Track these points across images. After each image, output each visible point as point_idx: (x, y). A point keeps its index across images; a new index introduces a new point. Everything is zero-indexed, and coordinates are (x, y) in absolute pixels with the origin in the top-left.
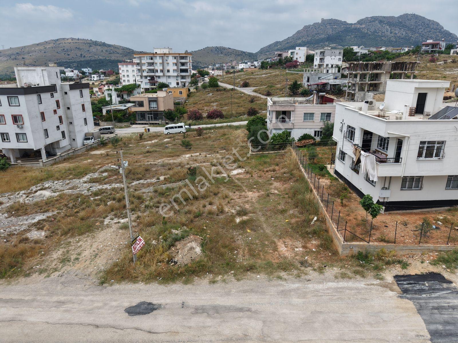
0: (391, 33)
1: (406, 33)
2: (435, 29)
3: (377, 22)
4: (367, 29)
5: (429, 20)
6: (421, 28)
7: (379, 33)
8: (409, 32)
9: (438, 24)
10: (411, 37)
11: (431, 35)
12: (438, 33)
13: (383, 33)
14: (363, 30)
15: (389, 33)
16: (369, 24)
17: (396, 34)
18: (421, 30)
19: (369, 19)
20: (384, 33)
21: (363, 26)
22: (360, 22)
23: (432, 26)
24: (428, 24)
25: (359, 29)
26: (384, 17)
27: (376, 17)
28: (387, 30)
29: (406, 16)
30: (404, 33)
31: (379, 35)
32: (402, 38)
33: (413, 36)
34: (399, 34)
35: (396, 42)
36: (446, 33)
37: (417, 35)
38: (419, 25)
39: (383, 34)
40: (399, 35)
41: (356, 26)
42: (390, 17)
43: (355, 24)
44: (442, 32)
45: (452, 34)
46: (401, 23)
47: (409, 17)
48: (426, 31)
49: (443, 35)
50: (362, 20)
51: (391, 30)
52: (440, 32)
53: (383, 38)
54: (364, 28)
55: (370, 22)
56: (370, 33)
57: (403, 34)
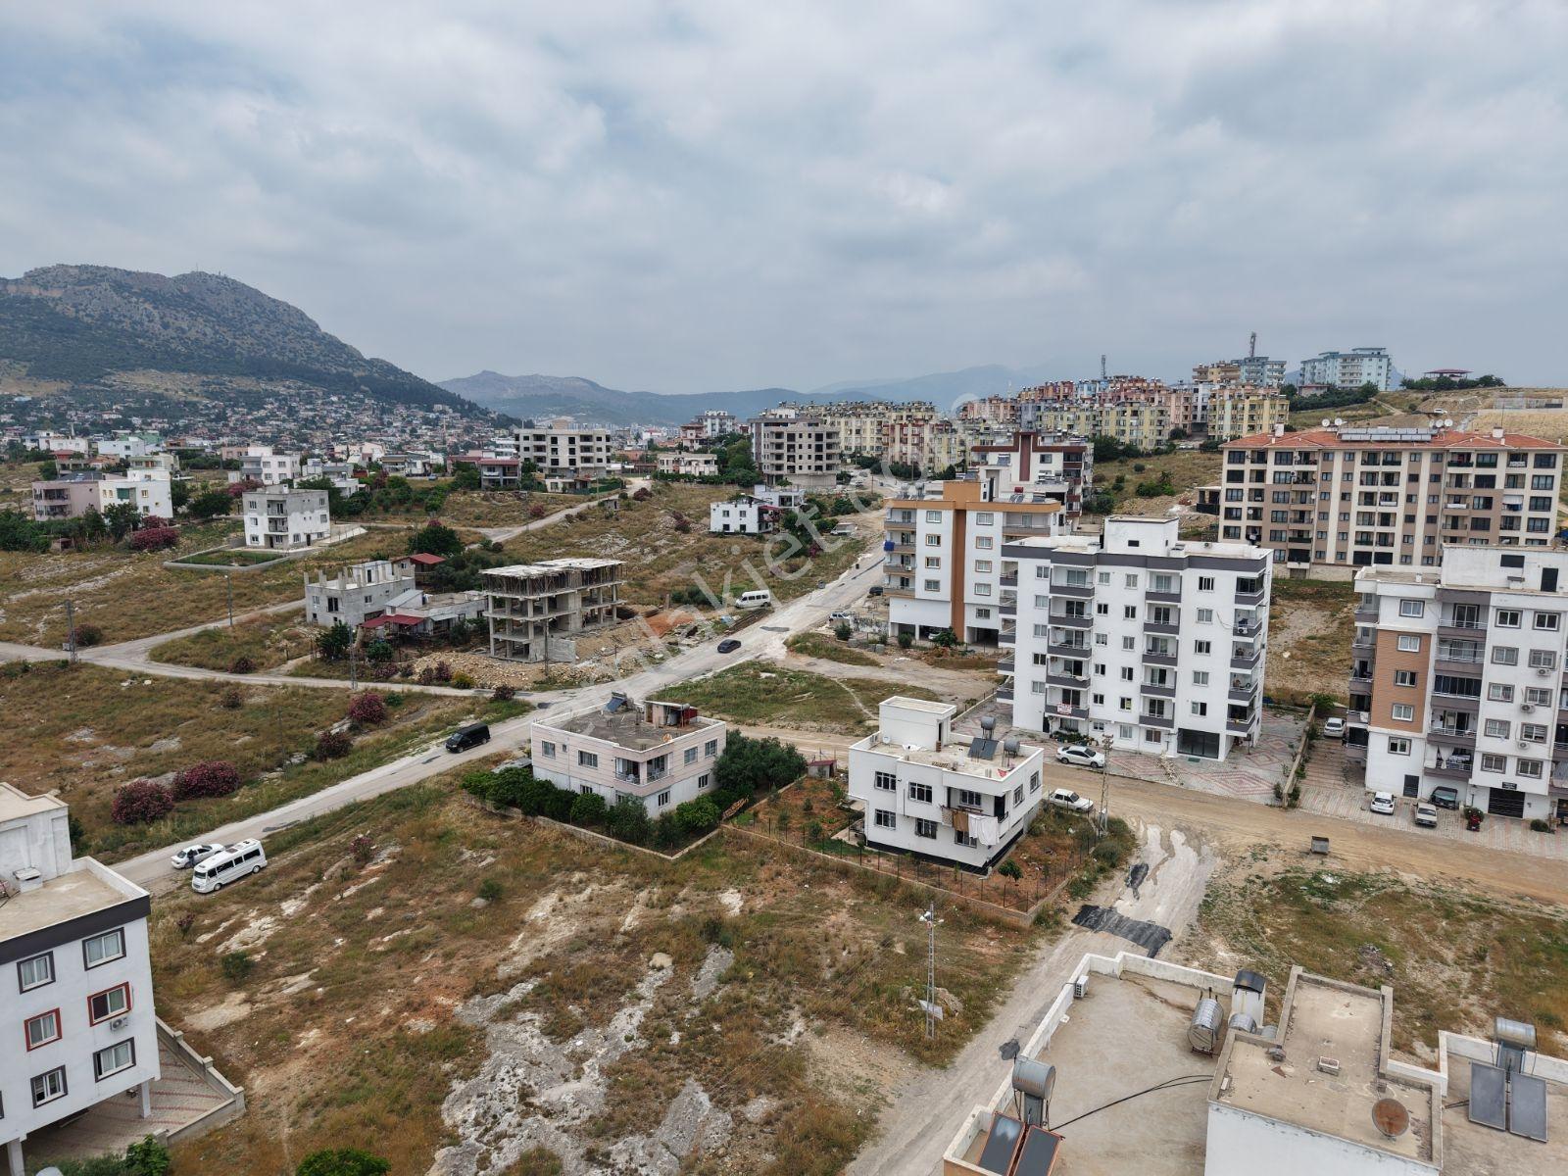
0: (166, 326)
1: (216, 332)
2: (297, 329)
3: (106, 285)
4: (74, 306)
5: (274, 301)
6: (257, 322)
7: (121, 322)
8: (225, 329)
9: (302, 315)
10: (235, 344)
11: (292, 345)
12: (308, 341)
13: (135, 323)
14: (58, 308)
15: (157, 326)
16: (77, 288)
17: (183, 331)
18: (257, 328)
19: (73, 272)
20: (142, 324)
21: (56, 294)
22: (34, 277)
23: (286, 319)
24: (272, 312)
25: (38, 300)
26: (129, 273)
27: (98, 268)
28: (148, 316)
29: (198, 279)
30: (208, 331)
31: (123, 330)
32: (206, 347)
33: (238, 342)
34: (193, 331)
35: (189, 357)
36: (330, 343)
37: (250, 340)
38: (248, 312)
39: (139, 327)
40: (192, 334)
41: (25, 289)
42: (148, 275)
43: (16, 281)
44: (318, 338)
45: (345, 345)
46: (189, 297)
47: (212, 284)
48: (273, 331)
49: (323, 347)
50: (45, 271)
51: (161, 318)
52: (312, 337)
53: (140, 341)
54: (60, 299)
55: (80, 283)
56: (88, 320)
57: (205, 335)
